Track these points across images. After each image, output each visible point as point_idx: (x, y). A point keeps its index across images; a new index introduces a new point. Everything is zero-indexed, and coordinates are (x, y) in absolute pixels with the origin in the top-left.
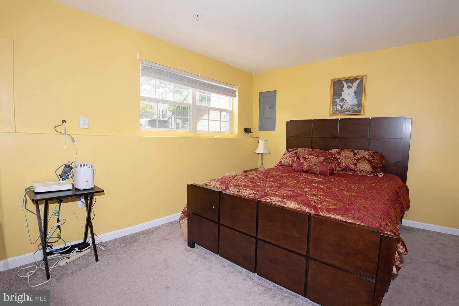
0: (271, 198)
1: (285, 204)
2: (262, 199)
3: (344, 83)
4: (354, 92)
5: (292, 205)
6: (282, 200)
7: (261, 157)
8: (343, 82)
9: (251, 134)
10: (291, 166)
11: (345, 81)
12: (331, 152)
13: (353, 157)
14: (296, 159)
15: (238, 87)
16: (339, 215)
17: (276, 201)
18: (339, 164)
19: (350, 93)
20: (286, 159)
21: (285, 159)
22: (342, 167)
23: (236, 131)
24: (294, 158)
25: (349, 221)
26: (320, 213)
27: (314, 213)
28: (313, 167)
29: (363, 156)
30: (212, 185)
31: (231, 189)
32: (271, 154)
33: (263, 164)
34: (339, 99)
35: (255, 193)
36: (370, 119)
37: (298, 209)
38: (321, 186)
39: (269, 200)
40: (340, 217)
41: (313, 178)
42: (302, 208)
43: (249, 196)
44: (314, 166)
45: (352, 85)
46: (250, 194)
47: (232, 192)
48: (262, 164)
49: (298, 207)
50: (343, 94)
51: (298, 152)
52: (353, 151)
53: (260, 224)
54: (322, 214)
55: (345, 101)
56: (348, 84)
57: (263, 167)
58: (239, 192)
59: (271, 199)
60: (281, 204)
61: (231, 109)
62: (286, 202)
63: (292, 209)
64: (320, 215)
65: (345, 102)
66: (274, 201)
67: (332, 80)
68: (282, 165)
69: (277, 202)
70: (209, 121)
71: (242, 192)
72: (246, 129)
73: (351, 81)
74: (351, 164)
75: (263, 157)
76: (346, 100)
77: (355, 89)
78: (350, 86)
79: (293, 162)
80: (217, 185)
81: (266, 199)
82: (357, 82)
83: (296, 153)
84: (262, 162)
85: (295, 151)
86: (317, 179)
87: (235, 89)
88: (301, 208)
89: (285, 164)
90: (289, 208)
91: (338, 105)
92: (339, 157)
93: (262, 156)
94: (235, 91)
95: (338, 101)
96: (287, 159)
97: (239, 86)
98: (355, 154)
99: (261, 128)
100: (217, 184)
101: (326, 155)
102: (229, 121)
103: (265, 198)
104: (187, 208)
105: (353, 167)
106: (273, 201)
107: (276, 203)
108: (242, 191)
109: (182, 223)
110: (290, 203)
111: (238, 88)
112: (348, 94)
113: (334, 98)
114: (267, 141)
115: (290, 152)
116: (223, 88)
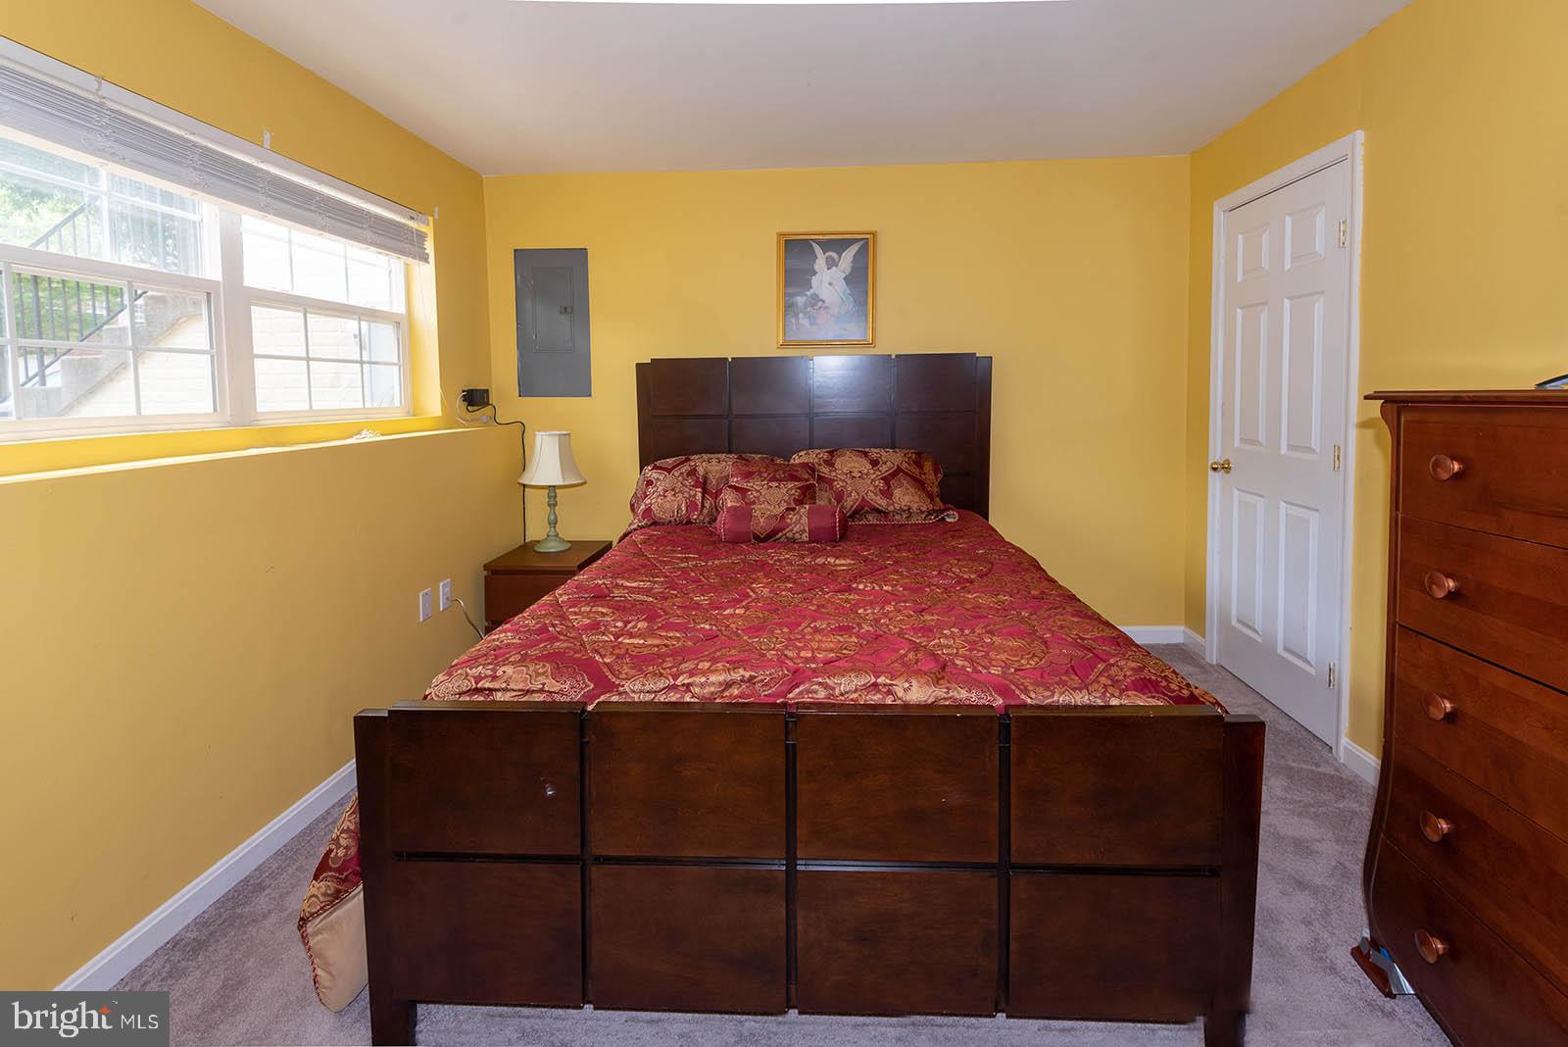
0: (828, 681)
1: (890, 692)
2: (790, 696)
3: (818, 249)
4: (844, 279)
5: (916, 692)
6: (873, 680)
7: (549, 497)
8: (814, 244)
9: (488, 410)
10: (689, 522)
11: (819, 243)
12: (802, 460)
13: (872, 471)
14: (700, 495)
15: (430, 218)
16: (1080, 689)
17: (848, 687)
18: (839, 497)
19: (834, 282)
20: (665, 497)
21: (659, 500)
22: (852, 507)
23: (433, 400)
24: (692, 493)
25: (1114, 703)
26: (1023, 696)
27: (1001, 701)
28: (789, 521)
29: (895, 467)
30: (512, 686)
31: (627, 686)
32: (585, 483)
33: (556, 524)
34: (805, 298)
35: (752, 678)
36: (893, 357)
37: (942, 703)
38: (885, 588)
39: (822, 694)
40: (1087, 697)
41: (820, 561)
42: (955, 693)
43: (727, 693)
44: (790, 516)
45: (840, 257)
46: (728, 685)
47: (636, 696)
48: (553, 523)
49: (940, 692)
50: (815, 280)
51: (701, 471)
52: (866, 454)
53: (803, 799)
54: (1029, 701)
55: (820, 303)
56: (828, 254)
57: (557, 535)
58: (674, 687)
59: (826, 686)
60: (875, 698)
61: (400, 308)
62: (891, 685)
63: (919, 706)
64: (1025, 706)
65: (820, 307)
66: (842, 695)
67: (780, 235)
68: (655, 523)
69: (856, 691)
70: (311, 363)
71: (688, 686)
72: (472, 390)
73: (836, 244)
74: (876, 495)
75: (555, 497)
76: (824, 301)
77: (848, 271)
78: (833, 259)
79: (692, 506)
80: (542, 679)
81: (808, 692)
82: (853, 250)
83: (693, 472)
84: (552, 517)
85: (685, 468)
86: (833, 561)
87: (423, 228)
88: (951, 694)
89: (667, 517)
90: (906, 706)
91: (801, 315)
92: (834, 474)
93: (552, 494)
94: (422, 236)
95: (800, 300)
96: (668, 499)
97: (437, 217)
98: (875, 463)
99: (528, 386)
100: (538, 675)
101: (797, 471)
102: (396, 361)
103: (801, 688)
104: (351, 842)
105: (881, 502)
106: (837, 692)
107: (852, 700)
108: (686, 681)
109: (316, 934)
110: (907, 685)
111: (431, 223)
112: (830, 284)
113: (791, 290)
114: (569, 435)
115: (669, 471)
116: (378, 218)
